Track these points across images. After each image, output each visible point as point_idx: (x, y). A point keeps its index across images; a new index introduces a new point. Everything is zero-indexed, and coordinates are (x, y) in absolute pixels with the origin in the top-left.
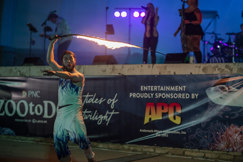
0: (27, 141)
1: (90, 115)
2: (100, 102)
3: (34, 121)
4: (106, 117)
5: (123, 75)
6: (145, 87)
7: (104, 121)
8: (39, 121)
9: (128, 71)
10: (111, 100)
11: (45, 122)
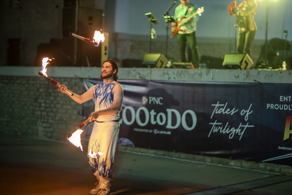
0: (148, 154)
1: (221, 127)
2: (232, 112)
3: (156, 132)
4: (238, 130)
5: (259, 83)
6: (284, 98)
7: (236, 135)
8: (161, 132)
9: (265, 78)
10: (245, 112)
11: (169, 133)
